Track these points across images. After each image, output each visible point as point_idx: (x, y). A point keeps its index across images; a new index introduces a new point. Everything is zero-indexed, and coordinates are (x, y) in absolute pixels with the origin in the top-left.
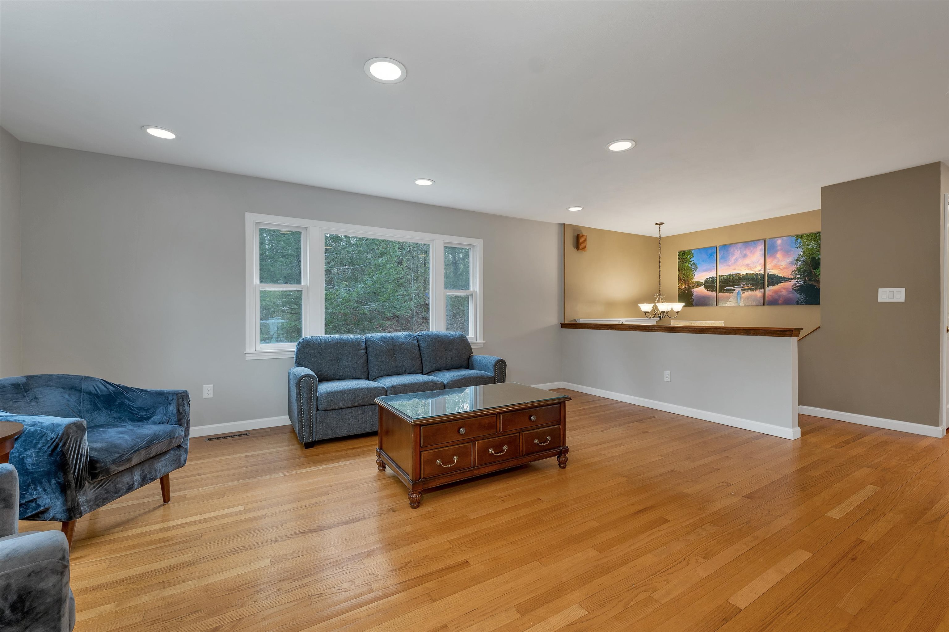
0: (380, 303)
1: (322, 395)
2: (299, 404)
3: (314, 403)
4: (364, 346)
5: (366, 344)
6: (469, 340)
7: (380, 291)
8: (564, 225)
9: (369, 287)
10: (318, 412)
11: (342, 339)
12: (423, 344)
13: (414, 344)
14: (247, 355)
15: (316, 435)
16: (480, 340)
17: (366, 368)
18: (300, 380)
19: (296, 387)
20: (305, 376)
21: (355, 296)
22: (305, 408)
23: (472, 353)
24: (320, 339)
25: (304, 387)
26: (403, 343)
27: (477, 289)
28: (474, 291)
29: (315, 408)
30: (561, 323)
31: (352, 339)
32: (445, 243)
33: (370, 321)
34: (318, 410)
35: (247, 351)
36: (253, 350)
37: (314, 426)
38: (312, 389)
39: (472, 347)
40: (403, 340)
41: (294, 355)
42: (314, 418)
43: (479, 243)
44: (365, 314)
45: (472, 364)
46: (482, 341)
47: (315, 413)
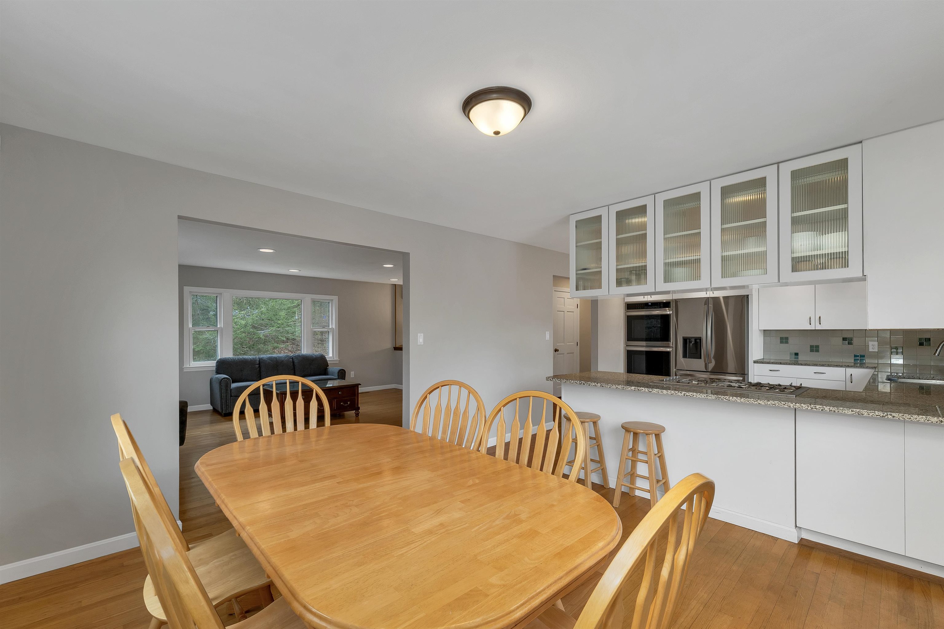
0: (274, 328)
1: (234, 388)
2: (221, 393)
3: (229, 393)
4: (258, 363)
5: (259, 362)
6: (327, 359)
7: (274, 318)
8: (395, 285)
9: (264, 314)
10: (231, 397)
11: (245, 359)
12: (296, 361)
13: (290, 361)
14: (184, 369)
15: (230, 409)
16: (336, 358)
17: (259, 375)
18: (221, 381)
19: (219, 384)
20: (224, 378)
21: (250, 321)
22: (224, 395)
23: (328, 366)
24: (231, 359)
25: (223, 384)
26: (283, 361)
27: (334, 327)
28: (332, 328)
29: (230, 395)
30: (394, 347)
31: (250, 359)
32: (312, 299)
33: (264, 343)
34: (231, 396)
35: (185, 366)
36: (188, 366)
37: (229, 404)
38: (227, 386)
39: (329, 363)
40: (283, 359)
41: (214, 369)
42: (229, 401)
43: (335, 298)
44: (260, 338)
45: (327, 372)
46: (338, 359)
47: (229, 397)
